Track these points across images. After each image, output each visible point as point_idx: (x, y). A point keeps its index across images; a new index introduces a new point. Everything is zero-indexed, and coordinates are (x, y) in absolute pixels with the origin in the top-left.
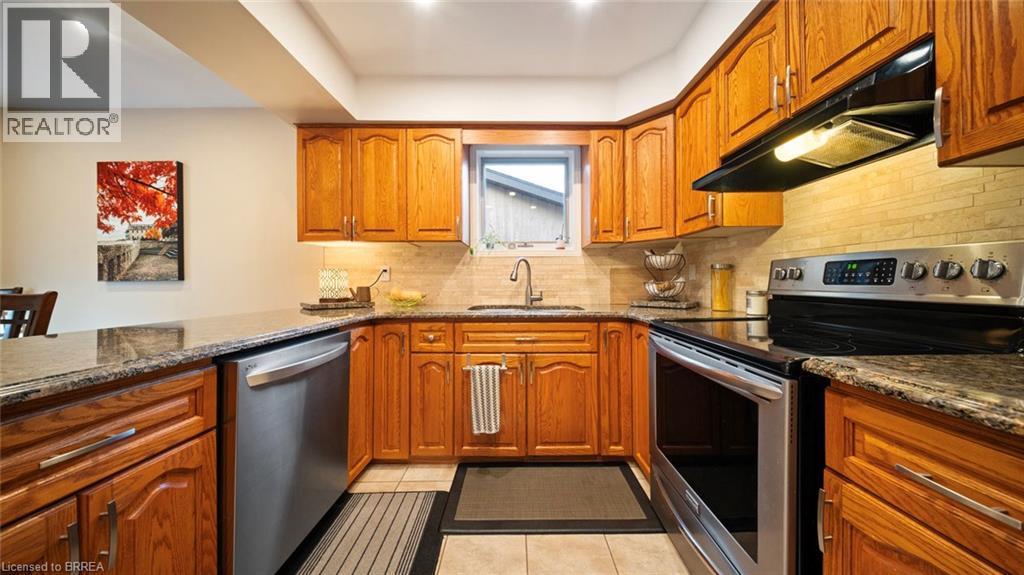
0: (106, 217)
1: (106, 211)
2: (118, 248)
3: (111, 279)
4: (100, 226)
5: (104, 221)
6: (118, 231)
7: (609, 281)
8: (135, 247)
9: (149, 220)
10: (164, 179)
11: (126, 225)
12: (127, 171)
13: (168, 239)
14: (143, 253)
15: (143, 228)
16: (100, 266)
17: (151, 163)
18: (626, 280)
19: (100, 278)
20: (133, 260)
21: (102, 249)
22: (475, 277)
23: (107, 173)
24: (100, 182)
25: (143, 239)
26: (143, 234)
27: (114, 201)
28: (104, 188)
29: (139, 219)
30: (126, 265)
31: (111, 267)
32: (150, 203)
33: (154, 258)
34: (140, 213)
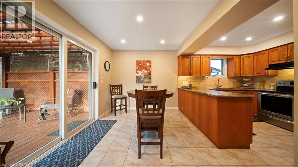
0: (138, 71)
1: (138, 70)
2: (140, 77)
3: (139, 83)
4: (137, 73)
5: (137, 72)
6: (140, 74)
7: (232, 83)
8: (143, 77)
9: (146, 72)
10: (149, 64)
11: (141, 73)
12: (142, 62)
13: (149, 75)
14: (145, 78)
15: (145, 73)
16: (137, 80)
17: (146, 61)
18: (236, 83)
19: (137, 82)
20: (143, 79)
21: (137, 77)
22: (207, 82)
23: (138, 63)
24: (136, 64)
25: (145, 75)
26: (145, 74)
27: (139, 68)
28: (137, 65)
29: (144, 71)
30: (142, 80)
31: (139, 81)
32: (146, 69)
33: (147, 79)
34: (144, 70)
